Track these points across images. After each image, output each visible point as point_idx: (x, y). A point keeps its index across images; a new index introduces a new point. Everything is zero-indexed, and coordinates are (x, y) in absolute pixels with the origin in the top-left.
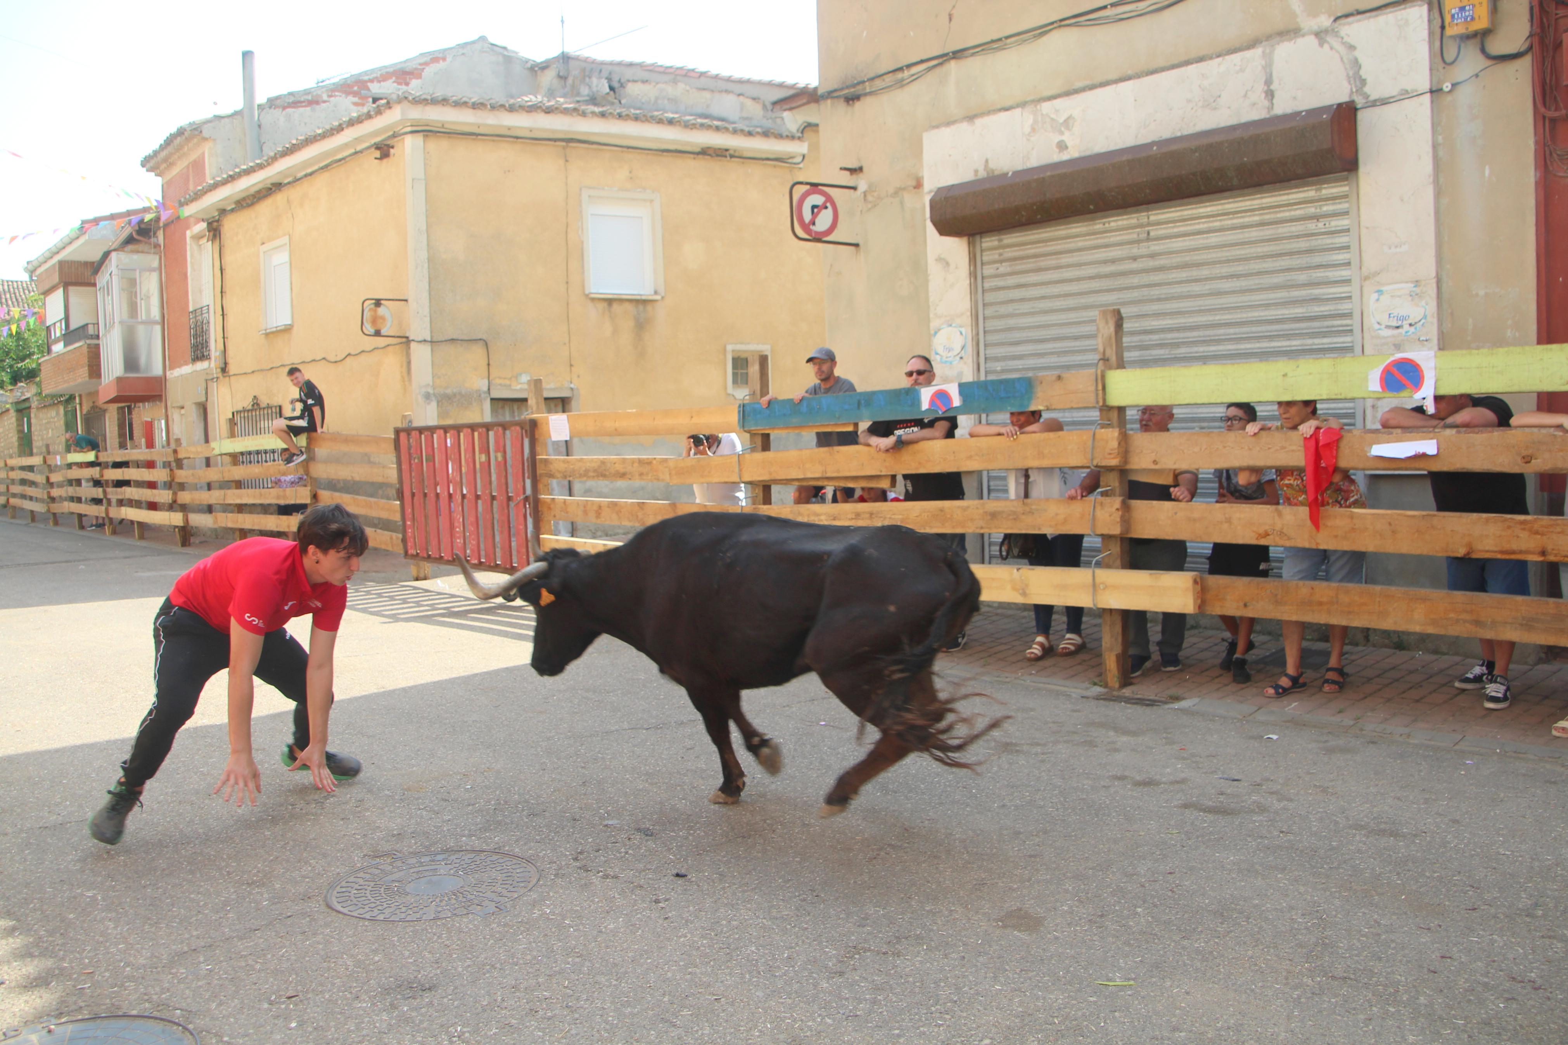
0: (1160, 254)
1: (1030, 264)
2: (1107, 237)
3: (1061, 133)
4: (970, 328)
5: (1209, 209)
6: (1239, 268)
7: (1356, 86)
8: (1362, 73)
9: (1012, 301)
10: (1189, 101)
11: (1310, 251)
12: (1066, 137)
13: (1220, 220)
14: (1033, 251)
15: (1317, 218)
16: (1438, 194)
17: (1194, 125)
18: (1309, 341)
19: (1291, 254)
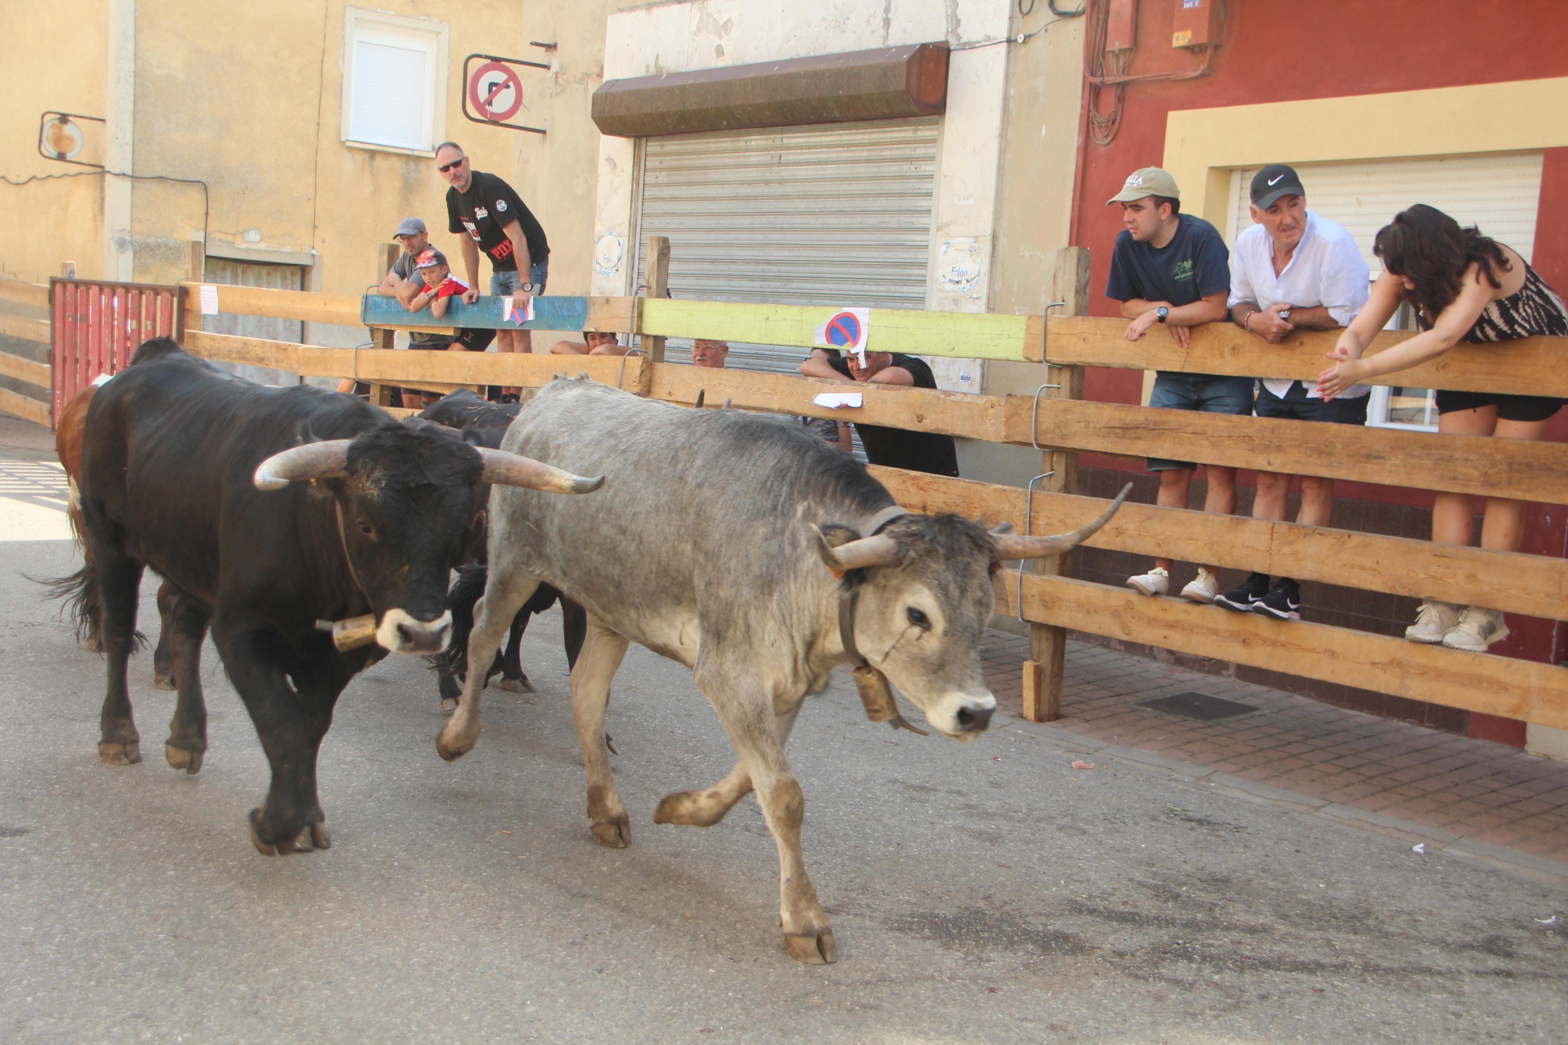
0: (787, 181)
1: (683, 177)
2: (747, 156)
3: (721, 37)
4: (627, 238)
5: (829, 139)
6: (846, 205)
7: (952, 26)
8: (958, 12)
9: (665, 214)
10: (824, 19)
11: (901, 194)
12: (724, 42)
13: (837, 152)
14: (686, 163)
15: (909, 160)
16: (1003, 150)
17: (826, 46)
18: (892, 288)
19: (887, 195)
